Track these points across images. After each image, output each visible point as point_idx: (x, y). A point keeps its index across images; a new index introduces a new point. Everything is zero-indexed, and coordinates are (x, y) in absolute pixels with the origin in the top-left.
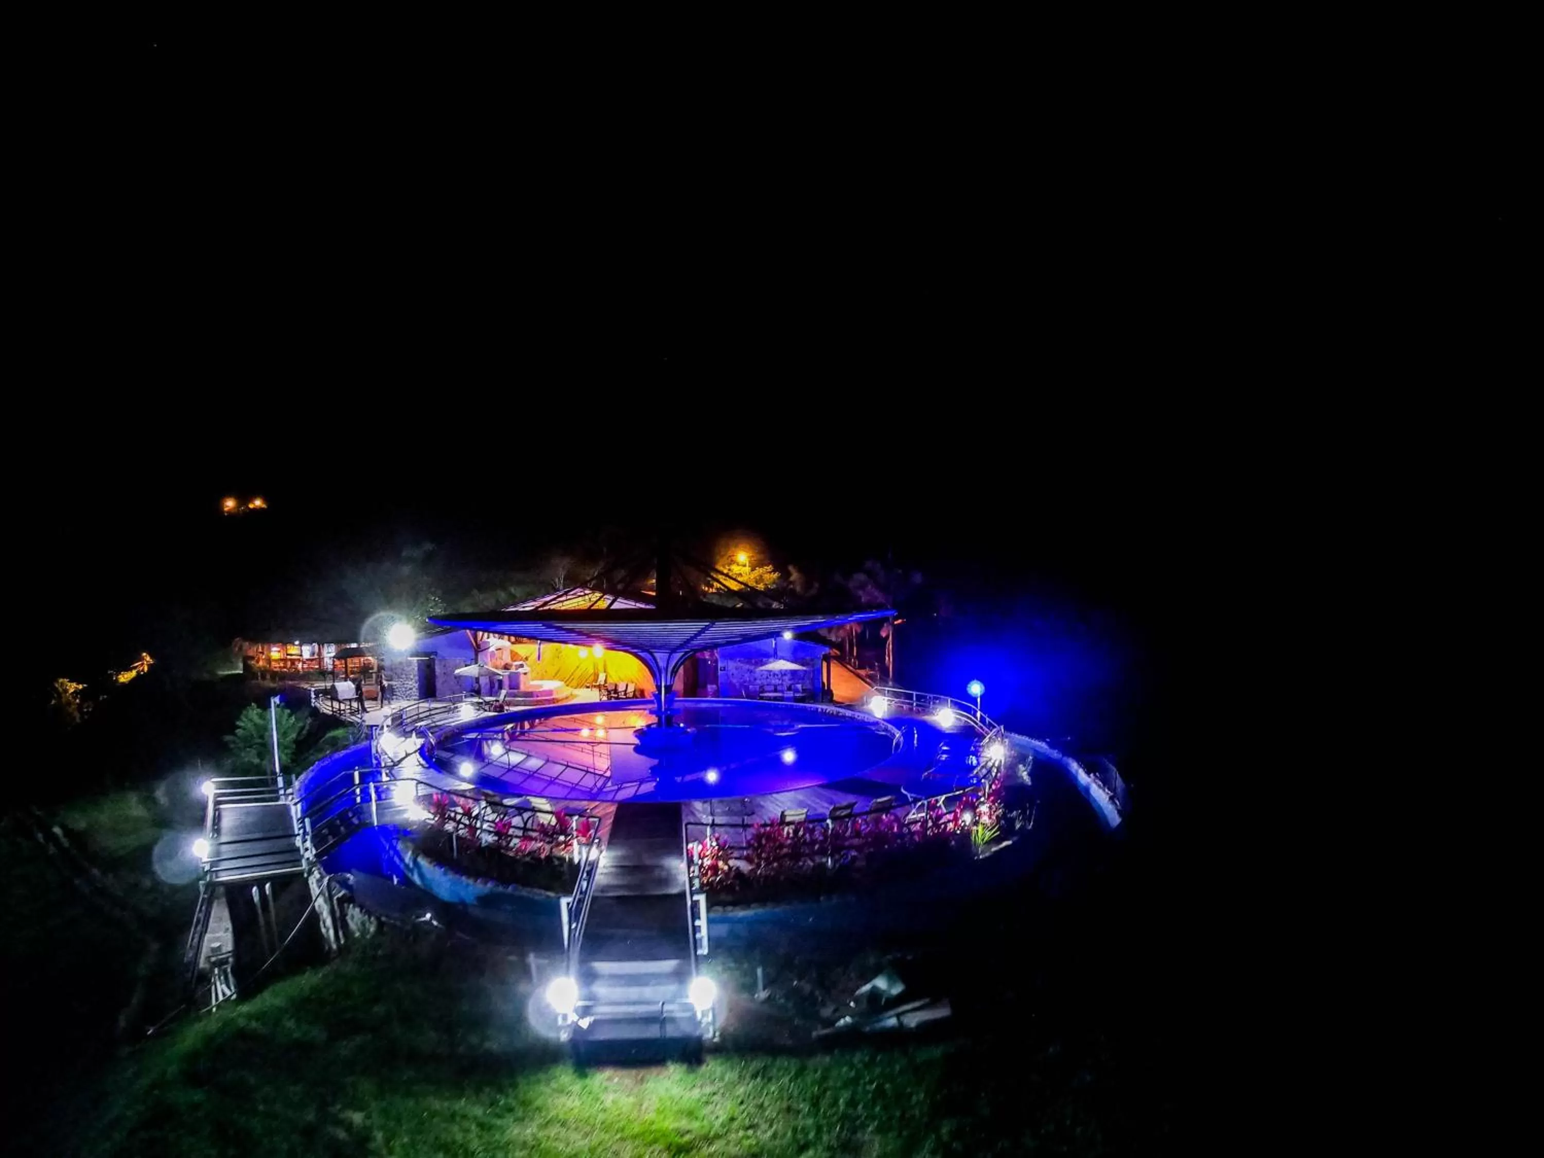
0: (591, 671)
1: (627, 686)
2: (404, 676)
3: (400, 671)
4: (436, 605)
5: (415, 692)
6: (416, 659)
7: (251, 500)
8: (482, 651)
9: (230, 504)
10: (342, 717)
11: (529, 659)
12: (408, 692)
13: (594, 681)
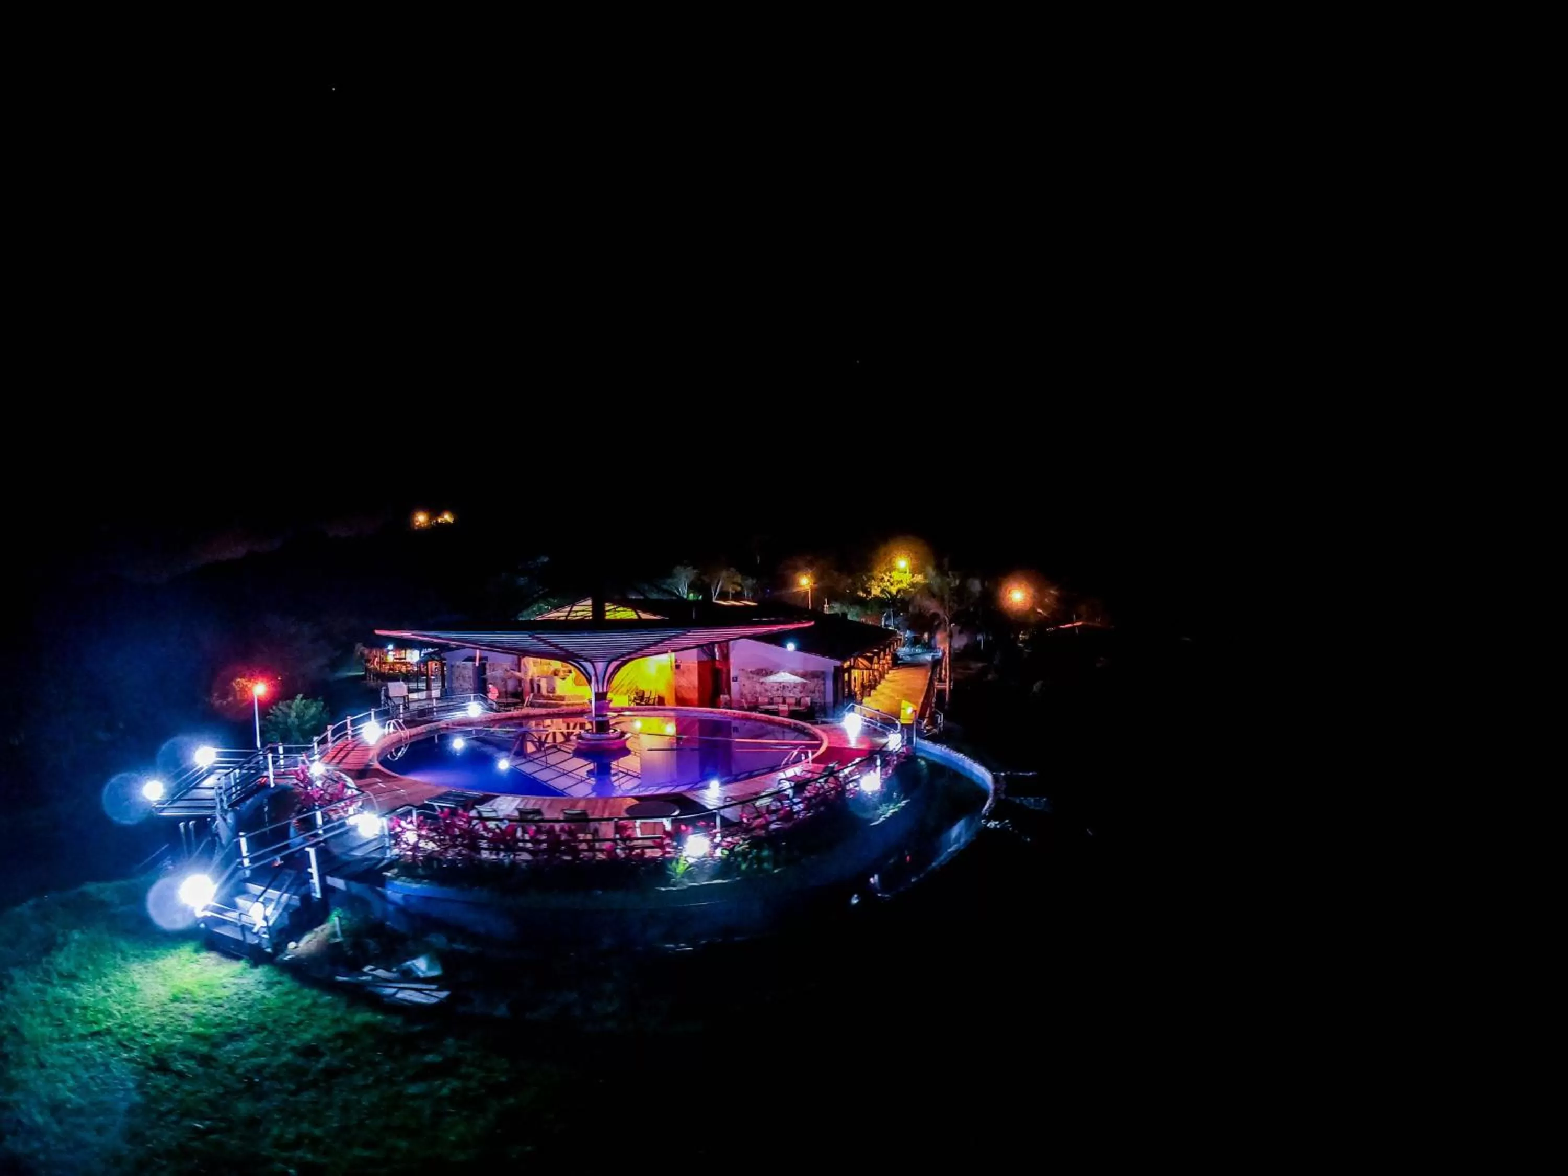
2: (461, 678)
7: (441, 514)
9: (421, 518)
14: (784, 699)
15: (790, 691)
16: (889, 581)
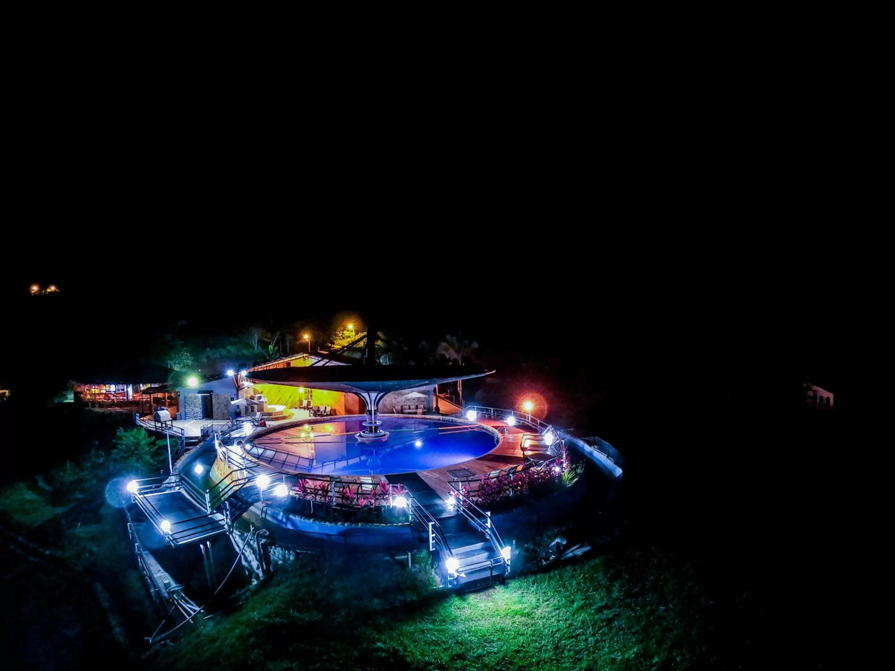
0: (297, 399)
1: (326, 408)
2: (193, 405)
3: (191, 402)
4: (187, 358)
5: (200, 414)
6: (200, 395)
7: (47, 286)
8: (241, 389)
9: (35, 288)
10: (163, 432)
11: (263, 393)
12: (196, 415)
13: (300, 405)
14: (409, 406)
15: (411, 402)
16: (342, 336)
